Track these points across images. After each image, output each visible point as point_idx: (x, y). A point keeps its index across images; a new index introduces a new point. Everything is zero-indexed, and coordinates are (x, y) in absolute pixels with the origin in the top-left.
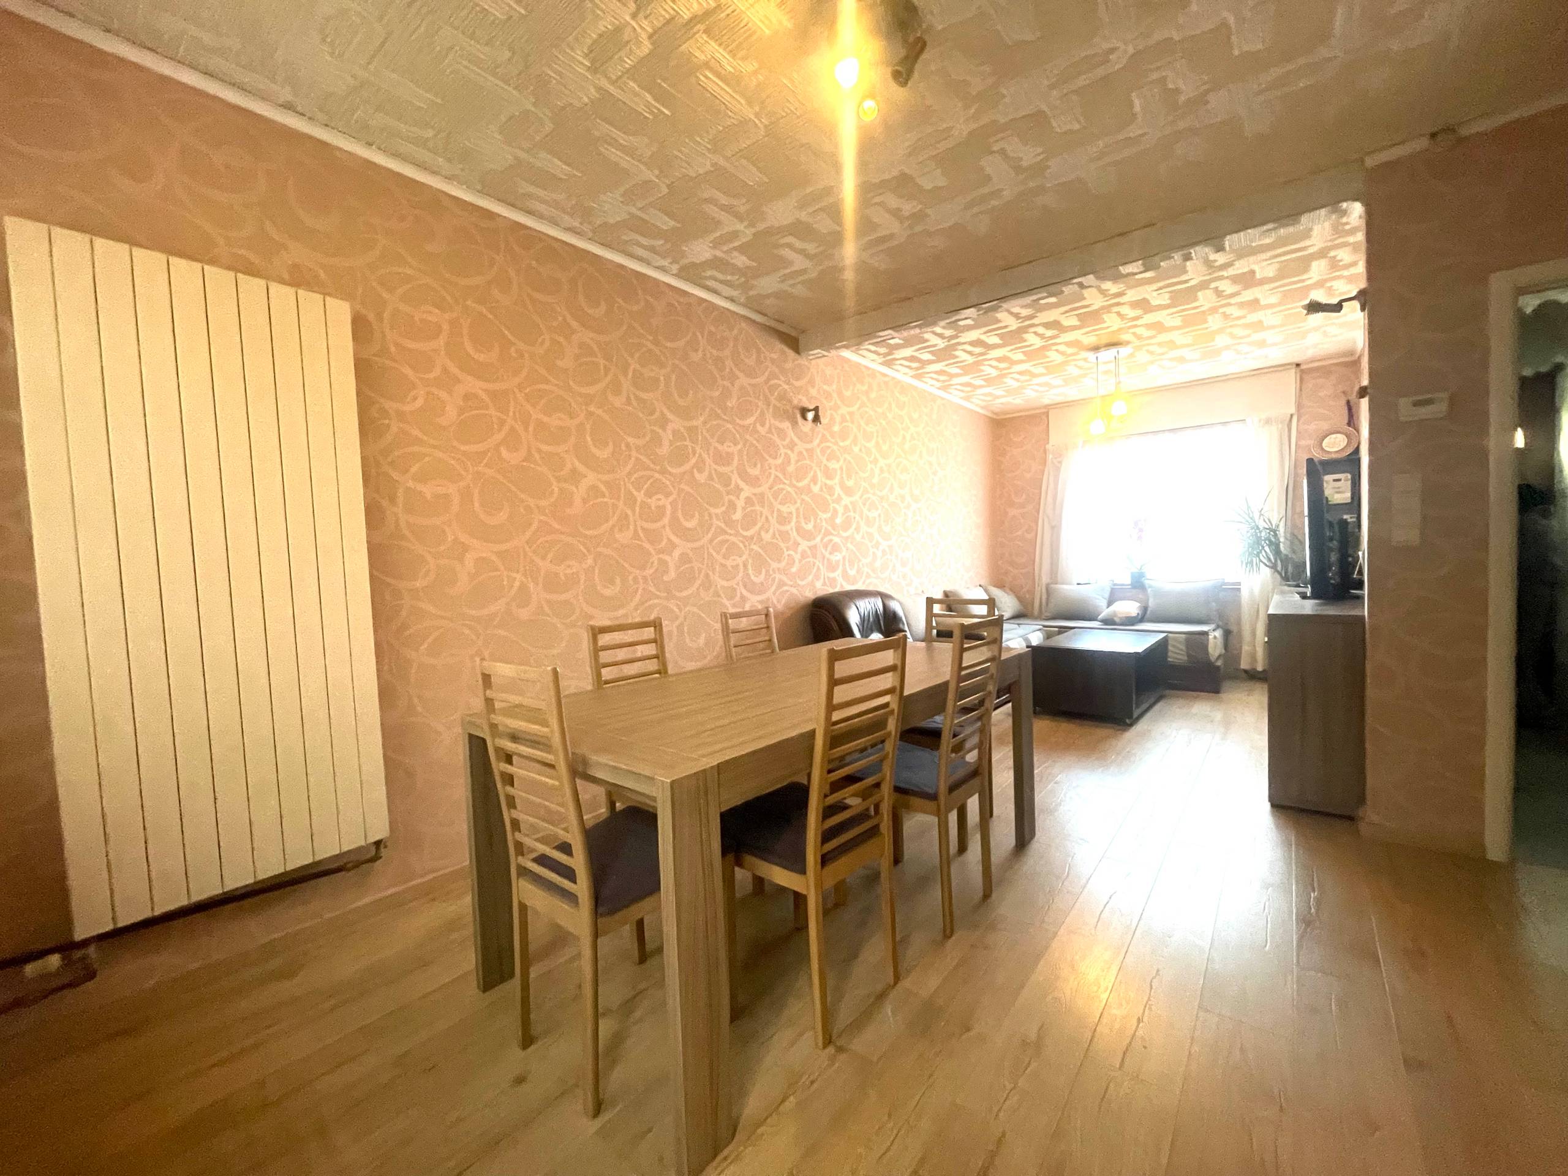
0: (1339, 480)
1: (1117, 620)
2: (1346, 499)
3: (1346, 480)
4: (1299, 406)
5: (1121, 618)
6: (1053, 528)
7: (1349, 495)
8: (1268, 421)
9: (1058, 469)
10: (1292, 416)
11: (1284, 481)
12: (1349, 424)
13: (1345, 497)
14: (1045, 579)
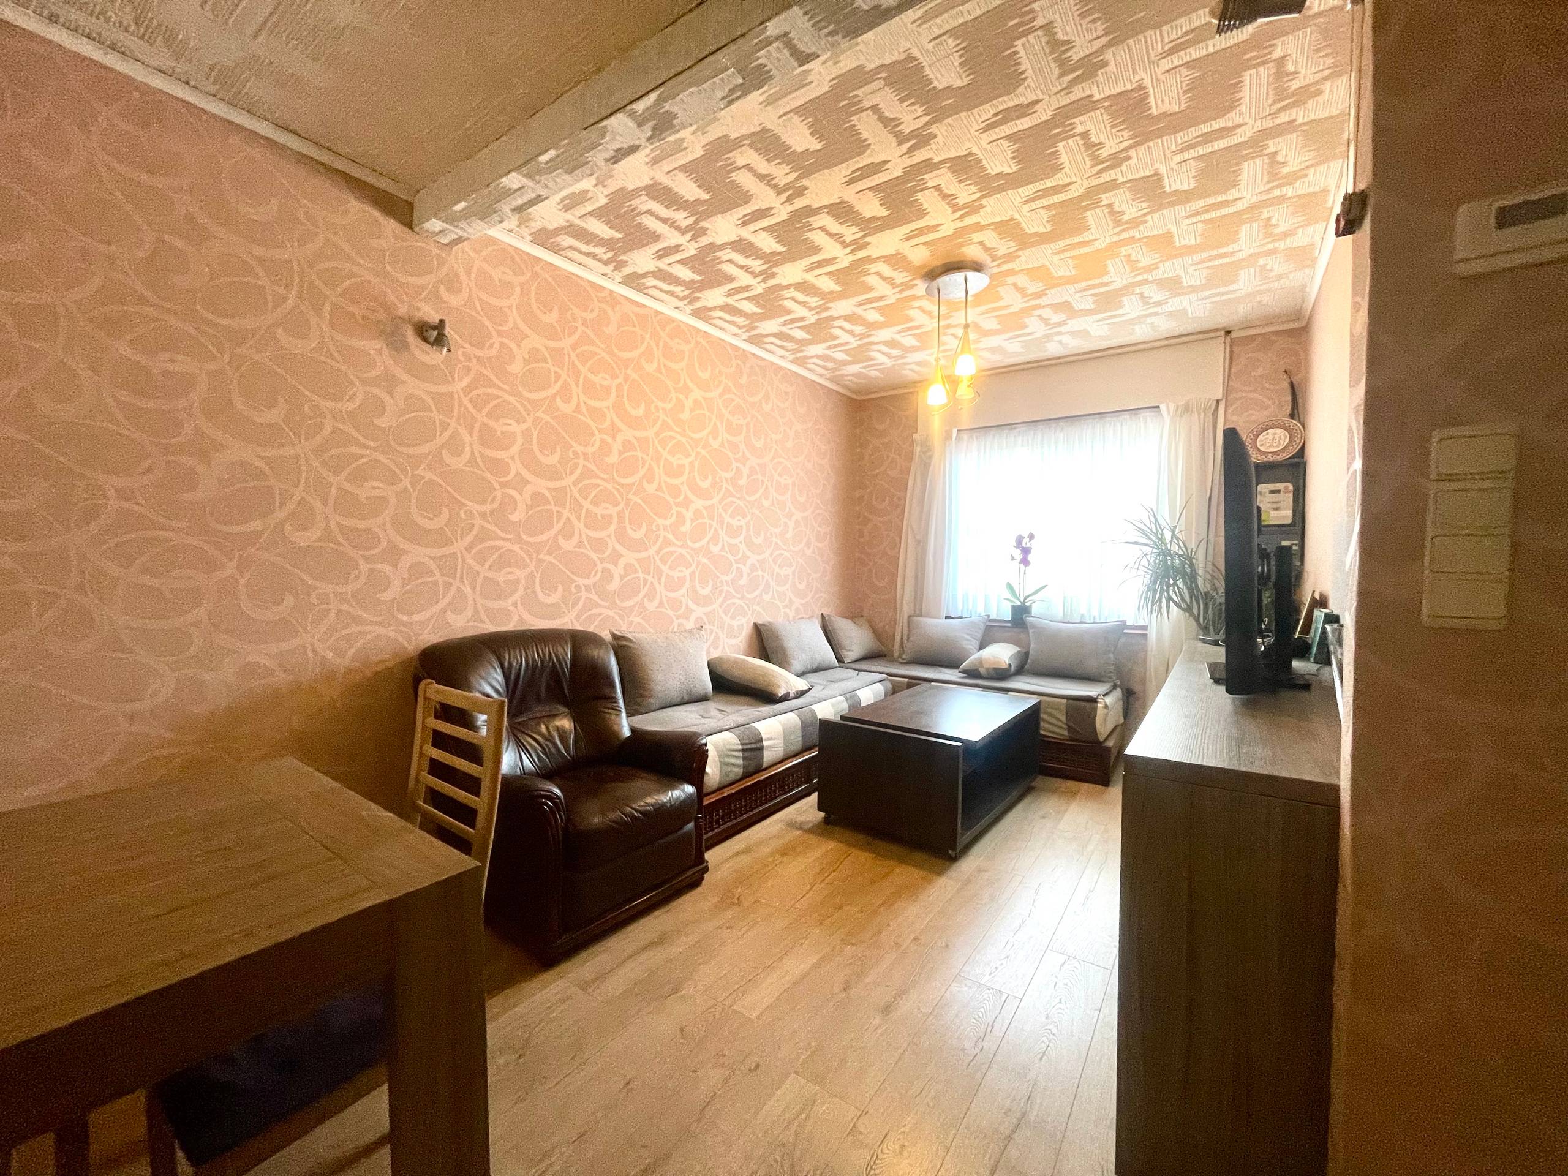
0: (1278, 491)
1: (982, 670)
2: (1284, 517)
3: (1286, 491)
4: (1227, 391)
5: (987, 669)
6: (919, 542)
7: (1289, 513)
8: (1187, 408)
9: (926, 466)
10: (1218, 402)
11: (1206, 491)
12: (1292, 416)
13: (1285, 515)
14: (906, 609)
